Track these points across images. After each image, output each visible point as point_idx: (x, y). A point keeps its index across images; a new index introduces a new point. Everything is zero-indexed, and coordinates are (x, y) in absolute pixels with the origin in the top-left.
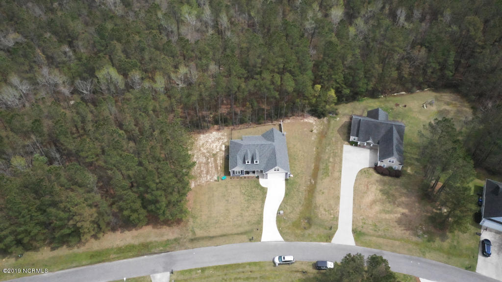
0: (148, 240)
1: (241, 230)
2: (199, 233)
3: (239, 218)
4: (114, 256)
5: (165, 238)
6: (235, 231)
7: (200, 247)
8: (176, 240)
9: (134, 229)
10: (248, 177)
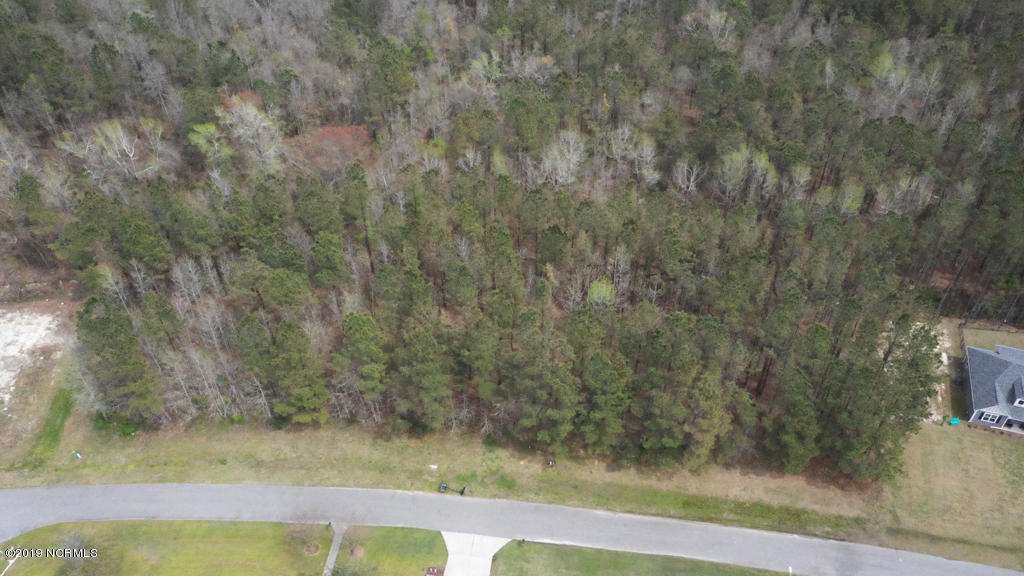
0: (800, 505)
1: (1002, 540)
2: (909, 522)
3: (997, 515)
4: (732, 516)
5: (834, 510)
6: (988, 539)
7: (912, 550)
8: (858, 521)
9: (768, 475)
10: (1010, 434)
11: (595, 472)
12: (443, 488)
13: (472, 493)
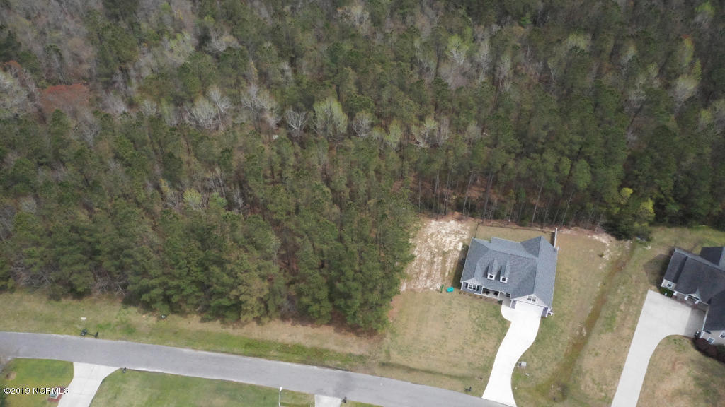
0: (325, 346)
1: (457, 371)
2: (396, 358)
3: (459, 354)
4: (275, 354)
5: (348, 350)
6: (447, 370)
7: (391, 378)
8: (361, 357)
9: (310, 325)
10: (486, 298)
11: (192, 323)
12: (85, 333)
13: (103, 337)
